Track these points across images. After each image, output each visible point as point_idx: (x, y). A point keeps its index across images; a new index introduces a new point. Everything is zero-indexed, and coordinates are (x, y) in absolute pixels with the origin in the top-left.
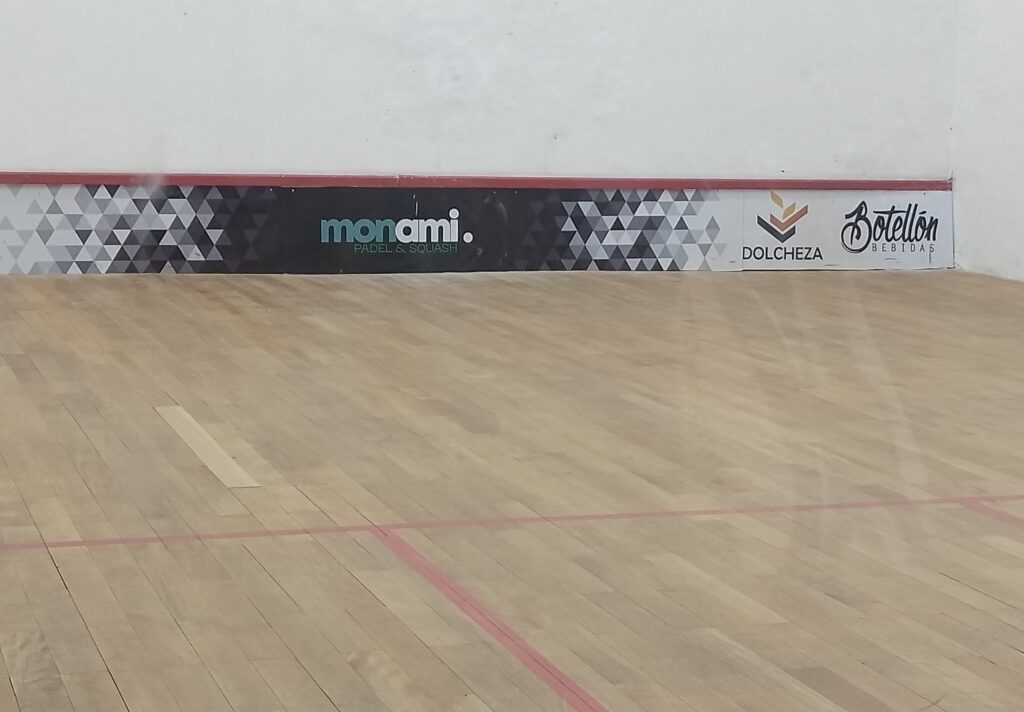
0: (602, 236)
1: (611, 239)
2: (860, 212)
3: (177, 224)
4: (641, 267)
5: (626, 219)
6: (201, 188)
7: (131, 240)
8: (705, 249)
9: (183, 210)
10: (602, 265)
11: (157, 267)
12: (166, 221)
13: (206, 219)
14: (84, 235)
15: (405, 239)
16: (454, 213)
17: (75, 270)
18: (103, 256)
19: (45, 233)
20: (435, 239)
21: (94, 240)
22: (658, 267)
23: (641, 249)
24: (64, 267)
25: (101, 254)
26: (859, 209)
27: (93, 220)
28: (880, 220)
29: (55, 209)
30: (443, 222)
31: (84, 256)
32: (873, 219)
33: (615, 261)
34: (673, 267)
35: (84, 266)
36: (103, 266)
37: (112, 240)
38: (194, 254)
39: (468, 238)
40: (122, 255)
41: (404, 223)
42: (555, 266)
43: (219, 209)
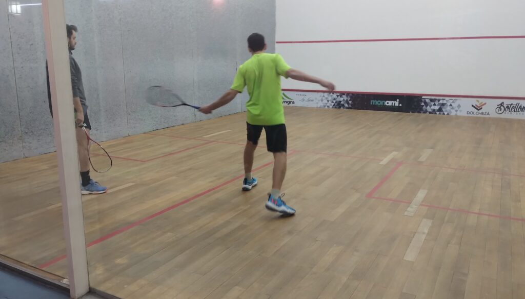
0: (430, 107)
1: (433, 107)
2: (502, 104)
3: (344, 100)
4: (440, 114)
5: (437, 103)
6: (348, 94)
7: (336, 102)
8: (456, 111)
9: (345, 97)
10: (430, 113)
11: (340, 107)
12: (342, 99)
13: (349, 99)
14: (328, 101)
15: (387, 105)
16: (398, 100)
17: (326, 107)
18: (331, 105)
19: (322, 100)
20: (393, 105)
21: (330, 102)
22: (444, 114)
23: (440, 110)
24: (325, 106)
25: (331, 104)
26: (501, 104)
27: (330, 98)
28: (507, 107)
29: (324, 96)
30: (395, 102)
31: (328, 105)
32: (505, 106)
33: (434, 112)
34: (448, 114)
35: (328, 106)
36: (331, 107)
37: (333, 102)
38: (346, 105)
39: (401, 105)
40: (334, 105)
41: (387, 102)
42: (419, 112)
43: (351, 97)
